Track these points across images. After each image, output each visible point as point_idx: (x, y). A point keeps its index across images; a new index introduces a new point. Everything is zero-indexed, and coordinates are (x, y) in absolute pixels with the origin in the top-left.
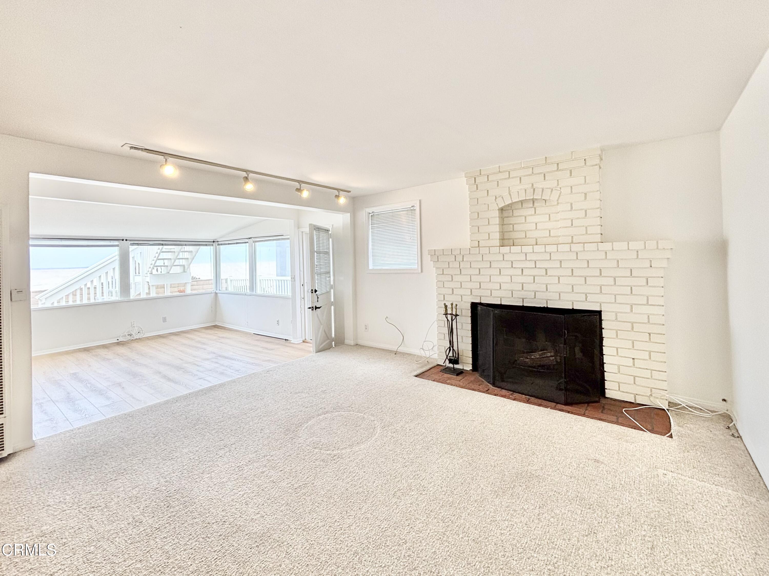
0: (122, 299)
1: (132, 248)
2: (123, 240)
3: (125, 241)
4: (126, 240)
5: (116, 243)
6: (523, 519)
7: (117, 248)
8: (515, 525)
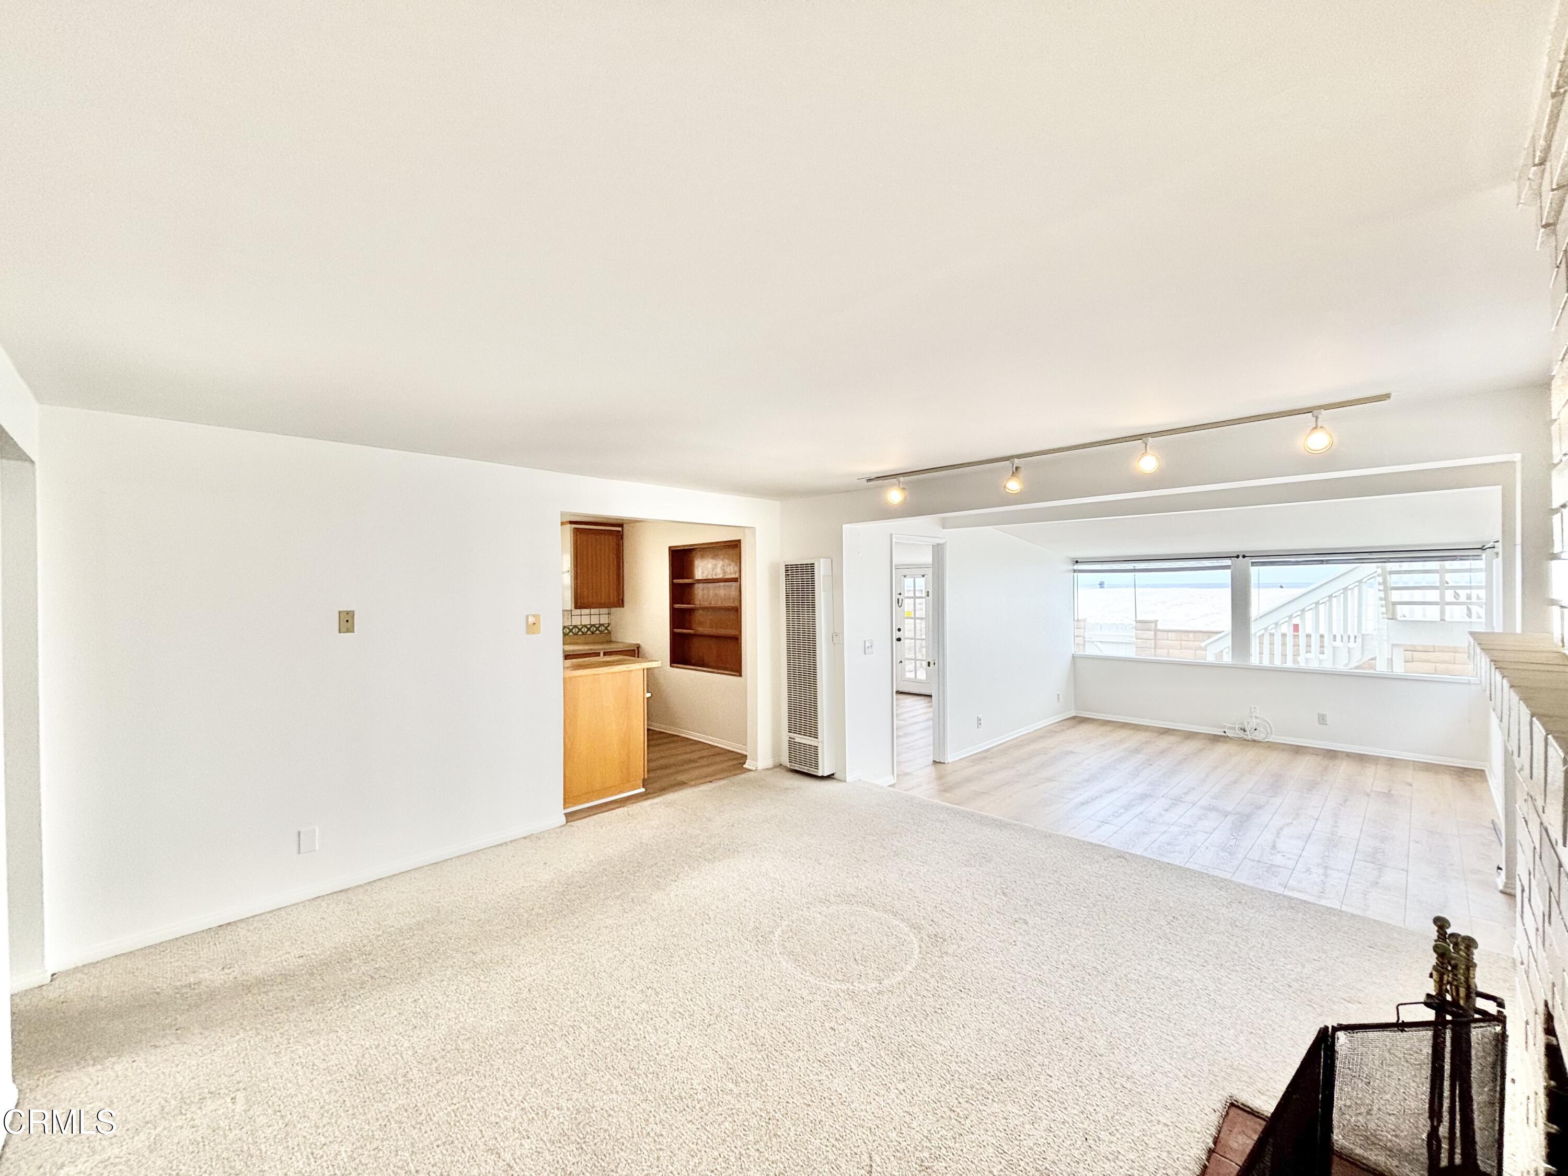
0: (1235, 662)
1: (1254, 570)
2: (1238, 557)
3: (1241, 558)
4: (1244, 557)
5: (1228, 562)
6: (509, 1124)
7: (1228, 572)
8: (507, 1108)
